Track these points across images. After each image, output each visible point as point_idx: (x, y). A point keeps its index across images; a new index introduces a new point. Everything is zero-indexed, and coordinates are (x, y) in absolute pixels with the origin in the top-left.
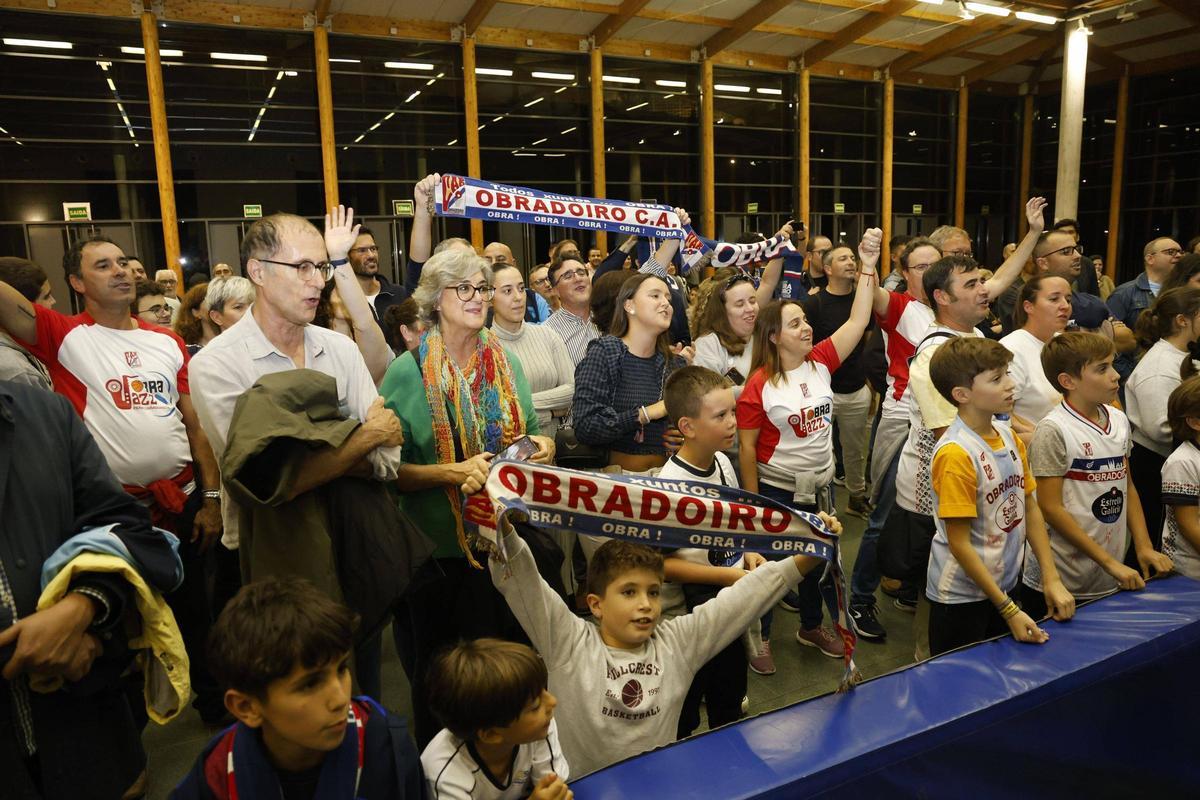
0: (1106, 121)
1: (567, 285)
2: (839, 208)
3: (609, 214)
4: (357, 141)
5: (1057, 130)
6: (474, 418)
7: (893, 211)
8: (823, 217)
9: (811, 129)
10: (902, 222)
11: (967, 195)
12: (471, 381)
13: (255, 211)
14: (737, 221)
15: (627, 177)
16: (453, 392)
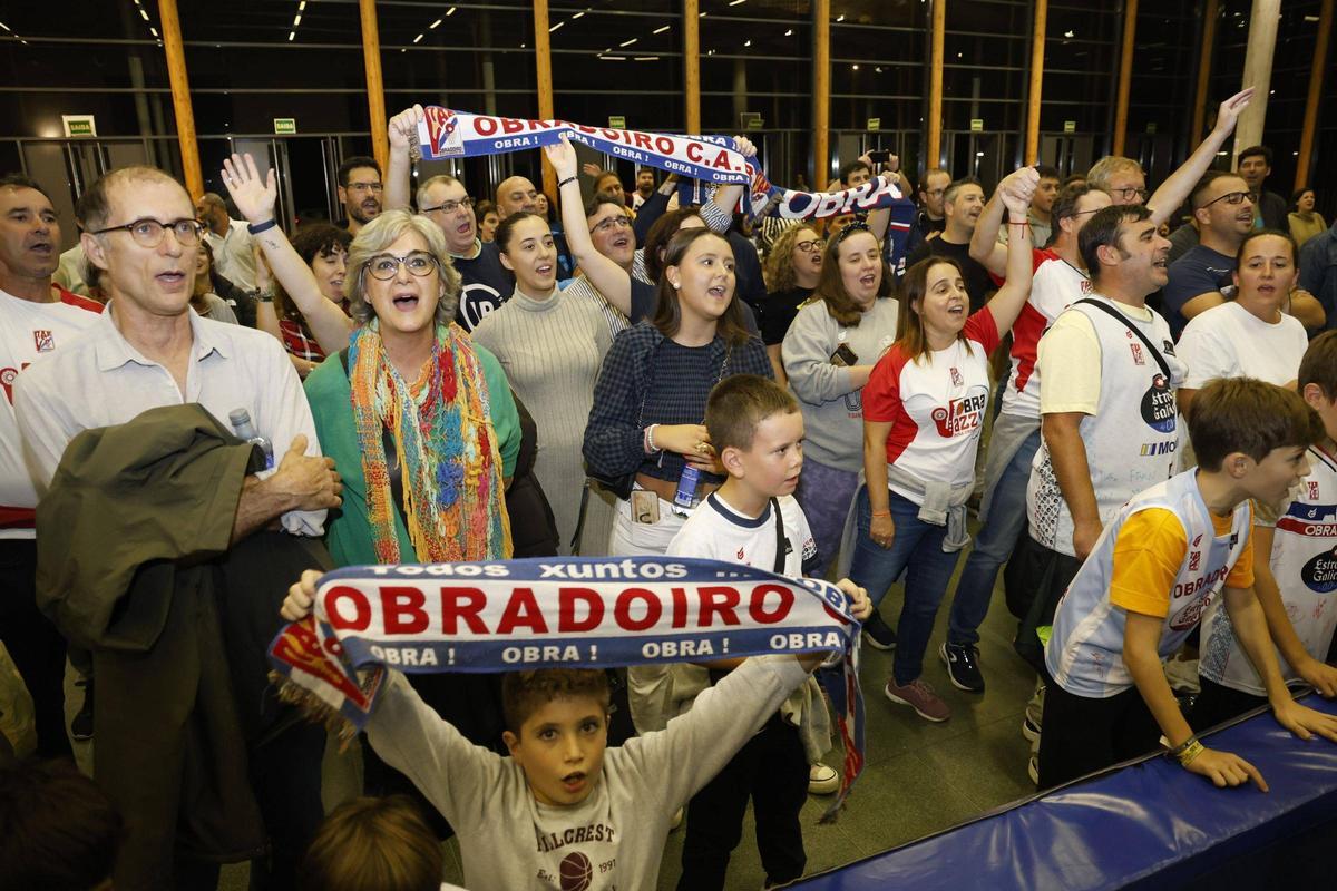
0: (1307, 18)
1: (603, 238)
2: (977, 125)
3: (653, 143)
4: (416, 41)
5: (1246, 29)
6: (422, 455)
7: (1042, 127)
8: (957, 135)
9: (946, 28)
10: (1051, 142)
11: (1131, 110)
12: (422, 399)
13: (288, 126)
14: (855, 139)
15: (730, 86)
16: (392, 417)
